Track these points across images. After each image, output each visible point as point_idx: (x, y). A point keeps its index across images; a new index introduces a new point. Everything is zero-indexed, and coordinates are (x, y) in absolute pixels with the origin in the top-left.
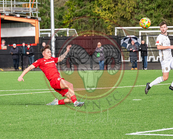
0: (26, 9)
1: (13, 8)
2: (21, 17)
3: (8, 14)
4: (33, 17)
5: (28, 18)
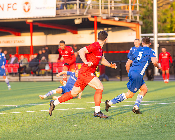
0: (125, 12)
1: (111, 10)
2: (120, 20)
4: (134, 20)
5: (128, 21)
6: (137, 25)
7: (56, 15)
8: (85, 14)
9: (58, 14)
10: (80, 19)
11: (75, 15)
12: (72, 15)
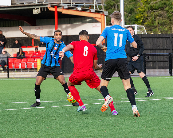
0: (89, 1)
2: (83, 10)
5: (92, 11)
6: (102, 15)
7: (12, 4)
8: (44, 3)
9: (14, 3)
10: (38, 8)
11: (33, 4)
12: (30, 4)
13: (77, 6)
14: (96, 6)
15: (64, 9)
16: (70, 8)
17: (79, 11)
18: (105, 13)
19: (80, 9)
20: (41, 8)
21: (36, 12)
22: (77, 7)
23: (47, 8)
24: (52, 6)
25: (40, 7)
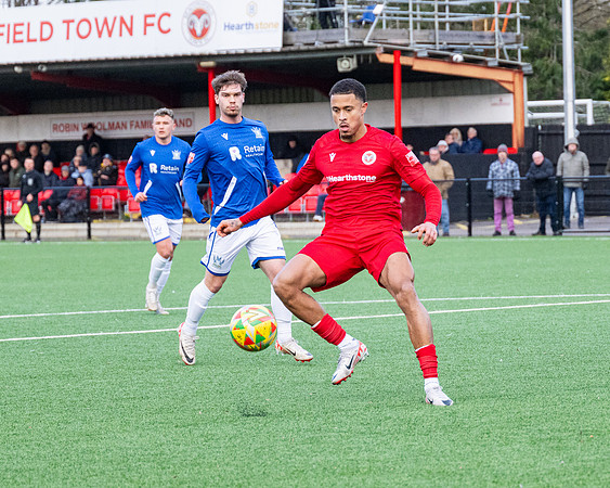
0: (482, 37)
1: (442, 32)
2: (467, 61)
3: (425, 54)
4: (508, 61)
5: (490, 64)
6: (517, 75)
7: (284, 45)
8: (366, 43)
9: (289, 42)
10: (352, 57)
11: (338, 45)
12: (329, 46)
13: (452, 50)
14: (501, 51)
15: (417, 58)
16: (433, 57)
17: (456, 63)
18: (524, 69)
19: (458, 57)
20: (358, 56)
21: (345, 65)
22: (451, 54)
23: (374, 56)
24: (387, 51)
25: (355, 53)
